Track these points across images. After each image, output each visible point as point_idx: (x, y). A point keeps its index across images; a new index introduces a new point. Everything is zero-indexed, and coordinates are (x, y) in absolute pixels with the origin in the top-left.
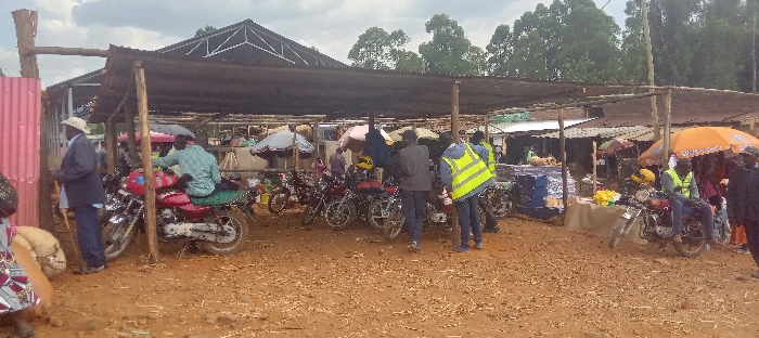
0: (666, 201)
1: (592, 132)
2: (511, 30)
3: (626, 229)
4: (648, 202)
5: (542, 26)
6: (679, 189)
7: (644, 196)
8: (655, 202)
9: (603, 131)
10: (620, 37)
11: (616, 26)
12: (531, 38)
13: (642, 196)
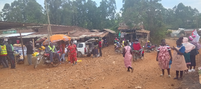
0: (48, 54)
1: (35, 36)
2: (10, 5)
3: (38, 62)
4: (44, 55)
5: (20, 5)
6: (51, 50)
7: (43, 53)
8: (45, 54)
9: (38, 36)
10: (43, 10)
11: (42, 7)
12: (17, 8)
13: (42, 53)
